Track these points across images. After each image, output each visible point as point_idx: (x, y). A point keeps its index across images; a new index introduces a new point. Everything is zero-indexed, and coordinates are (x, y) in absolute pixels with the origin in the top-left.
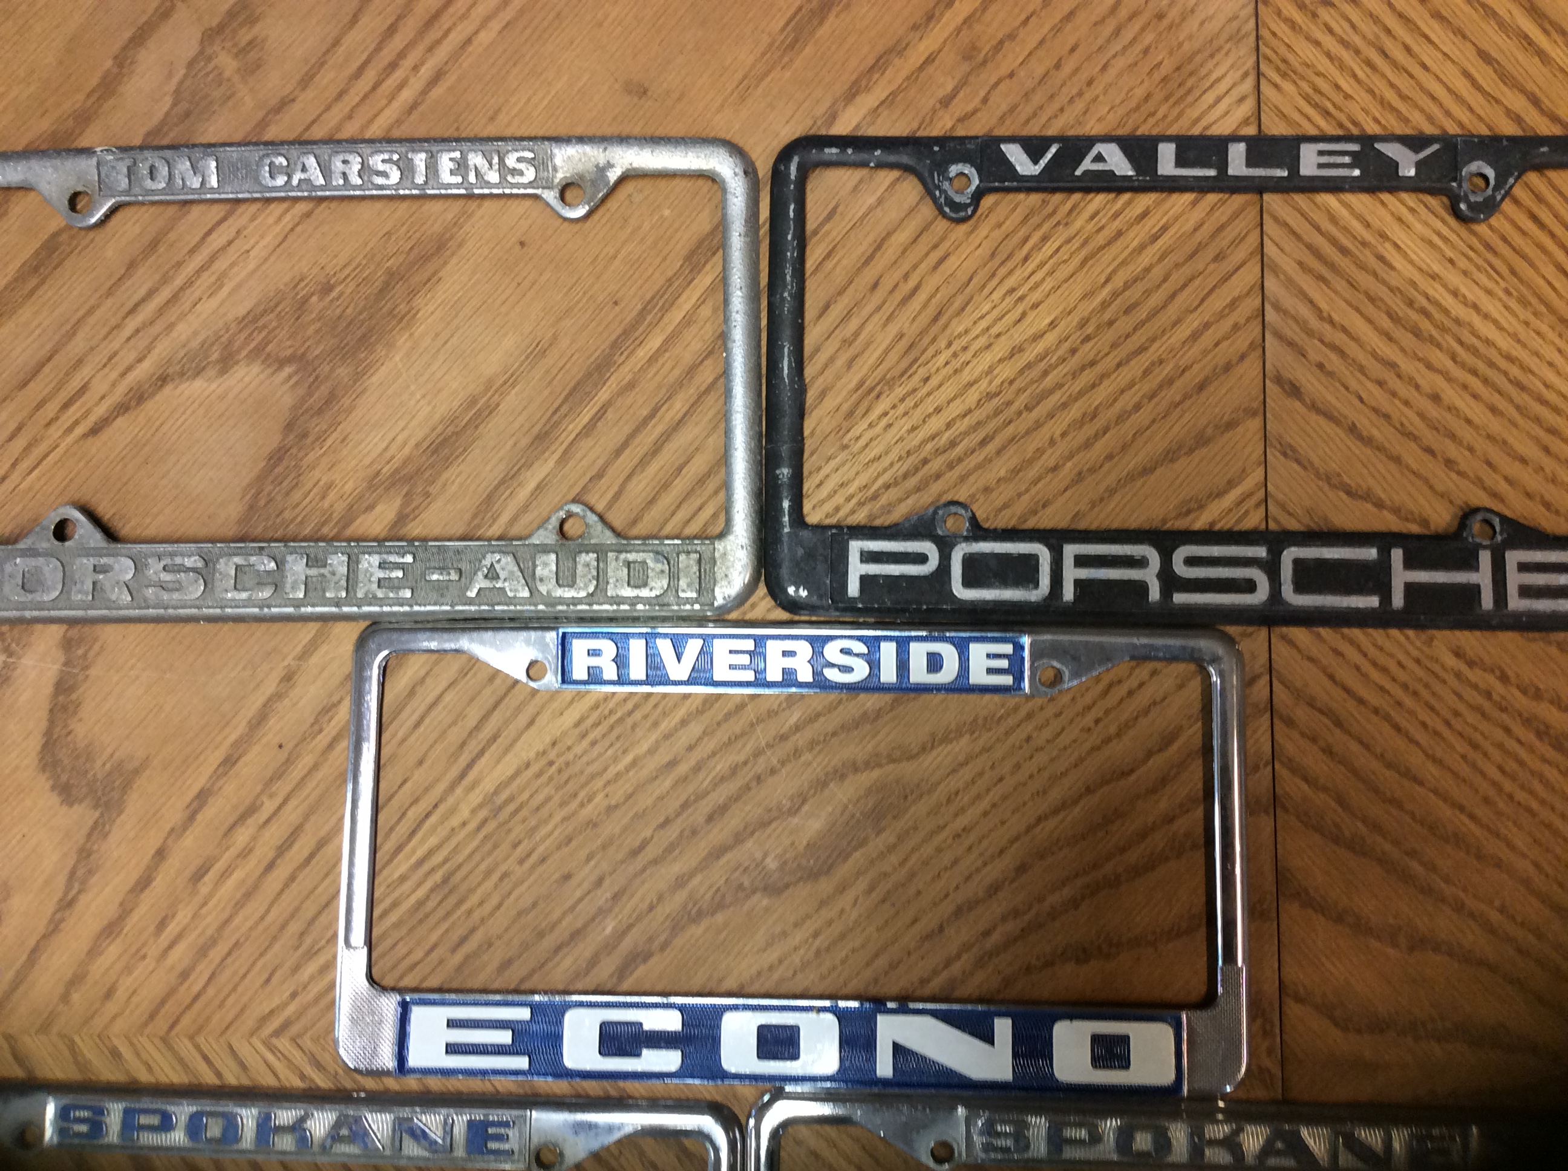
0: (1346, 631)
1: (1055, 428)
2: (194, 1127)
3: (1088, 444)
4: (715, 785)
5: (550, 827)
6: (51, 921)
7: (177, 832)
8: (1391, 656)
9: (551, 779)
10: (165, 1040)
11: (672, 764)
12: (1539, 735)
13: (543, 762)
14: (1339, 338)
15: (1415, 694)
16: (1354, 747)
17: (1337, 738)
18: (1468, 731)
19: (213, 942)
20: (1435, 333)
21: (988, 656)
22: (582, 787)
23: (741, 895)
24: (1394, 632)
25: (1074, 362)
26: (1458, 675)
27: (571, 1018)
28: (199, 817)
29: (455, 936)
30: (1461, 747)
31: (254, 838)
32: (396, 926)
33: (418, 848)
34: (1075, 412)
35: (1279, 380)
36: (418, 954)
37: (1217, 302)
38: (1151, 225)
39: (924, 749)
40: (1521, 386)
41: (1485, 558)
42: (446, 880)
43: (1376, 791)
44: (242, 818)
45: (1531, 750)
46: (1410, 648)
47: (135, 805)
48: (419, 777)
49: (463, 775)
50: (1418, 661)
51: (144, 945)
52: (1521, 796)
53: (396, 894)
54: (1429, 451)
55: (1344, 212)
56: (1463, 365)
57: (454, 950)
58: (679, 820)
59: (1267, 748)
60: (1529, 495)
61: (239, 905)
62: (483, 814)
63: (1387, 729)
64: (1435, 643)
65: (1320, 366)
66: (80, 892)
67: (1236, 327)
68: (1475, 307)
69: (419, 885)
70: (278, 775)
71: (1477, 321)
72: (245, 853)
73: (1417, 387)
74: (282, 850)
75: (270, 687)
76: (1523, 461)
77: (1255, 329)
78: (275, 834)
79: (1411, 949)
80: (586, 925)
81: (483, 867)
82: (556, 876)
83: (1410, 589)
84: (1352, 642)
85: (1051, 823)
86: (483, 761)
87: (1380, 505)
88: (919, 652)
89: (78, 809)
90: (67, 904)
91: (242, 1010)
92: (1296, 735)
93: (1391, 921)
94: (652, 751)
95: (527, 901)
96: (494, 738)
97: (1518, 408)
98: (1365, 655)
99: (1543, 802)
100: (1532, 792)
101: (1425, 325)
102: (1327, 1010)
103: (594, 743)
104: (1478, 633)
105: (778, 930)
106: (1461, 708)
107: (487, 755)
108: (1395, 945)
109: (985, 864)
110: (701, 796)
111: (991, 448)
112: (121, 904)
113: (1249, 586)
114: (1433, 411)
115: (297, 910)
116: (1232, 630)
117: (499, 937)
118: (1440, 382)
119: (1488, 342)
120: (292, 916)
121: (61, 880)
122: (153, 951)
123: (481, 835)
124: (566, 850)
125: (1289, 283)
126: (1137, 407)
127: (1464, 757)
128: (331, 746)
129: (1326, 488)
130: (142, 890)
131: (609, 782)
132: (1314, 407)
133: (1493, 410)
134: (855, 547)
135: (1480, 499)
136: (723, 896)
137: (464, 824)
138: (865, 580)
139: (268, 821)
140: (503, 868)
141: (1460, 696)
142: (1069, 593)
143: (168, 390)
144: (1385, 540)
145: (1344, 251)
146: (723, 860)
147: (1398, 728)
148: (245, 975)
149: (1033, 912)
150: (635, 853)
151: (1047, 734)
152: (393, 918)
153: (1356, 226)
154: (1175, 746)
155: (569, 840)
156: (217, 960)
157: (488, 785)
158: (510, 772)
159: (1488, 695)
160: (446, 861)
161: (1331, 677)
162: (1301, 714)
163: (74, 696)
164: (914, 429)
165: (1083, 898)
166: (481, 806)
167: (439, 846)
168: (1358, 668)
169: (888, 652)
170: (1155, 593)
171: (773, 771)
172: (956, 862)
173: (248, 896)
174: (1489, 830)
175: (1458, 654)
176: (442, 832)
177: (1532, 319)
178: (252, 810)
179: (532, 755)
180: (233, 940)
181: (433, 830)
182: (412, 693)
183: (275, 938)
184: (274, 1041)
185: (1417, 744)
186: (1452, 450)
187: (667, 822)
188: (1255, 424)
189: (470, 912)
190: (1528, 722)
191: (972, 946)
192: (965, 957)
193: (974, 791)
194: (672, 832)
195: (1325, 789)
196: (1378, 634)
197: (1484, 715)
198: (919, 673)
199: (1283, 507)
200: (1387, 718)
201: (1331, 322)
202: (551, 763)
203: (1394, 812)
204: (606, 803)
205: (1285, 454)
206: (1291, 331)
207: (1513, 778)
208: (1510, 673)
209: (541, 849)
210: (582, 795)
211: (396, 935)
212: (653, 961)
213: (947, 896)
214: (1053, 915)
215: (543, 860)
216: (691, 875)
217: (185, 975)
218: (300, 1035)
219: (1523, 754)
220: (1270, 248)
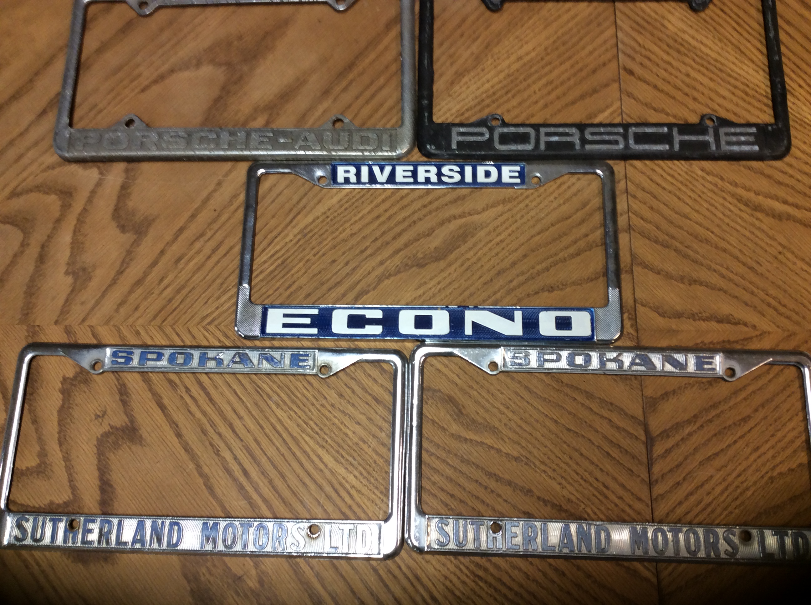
0: (656, 162)
1: (536, 87)
2: (172, 359)
3: (549, 93)
4: (396, 225)
5: (327, 242)
6: (113, 279)
7: (169, 244)
8: (676, 171)
9: (328, 223)
10: (159, 327)
11: (378, 217)
12: (738, 200)
13: (324, 216)
14: (648, 54)
15: (686, 185)
16: (662, 206)
17: (655, 204)
18: (709, 199)
19: (183, 287)
20: (686, 52)
21: (510, 171)
22: (341, 226)
23: (407, 267)
24: (676, 162)
25: (543, 63)
26: (703, 178)
27: (335, 314)
28: (180, 238)
29: (286, 285)
30: (706, 205)
31: (203, 246)
32: (262, 280)
33: (272, 250)
34: (543, 81)
35: (625, 69)
36: (270, 292)
37: (600, 40)
38: (572, 13)
39: (484, 210)
40: (721, 70)
41: (711, 131)
42: (283, 263)
43: (671, 222)
44: (197, 239)
45: (735, 206)
46: (683, 168)
47: (152, 233)
48: (273, 222)
49: (291, 221)
50: (686, 173)
51: (153, 288)
52: (732, 224)
53: (262, 268)
54: (687, 95)
55: (648, 10)
56: (697, 63)
57: (286, 290)
58: (381, 239)
59: (626, 207)
60: (727, 110)
61: (195, 273)
62: (299, 237)
63: (675, 199)
64: (694, 166)
65: (641, 64)
66: (126, 268)
67: (607, 50)
68: (702, 43)
69: (272, 265)
70: (214, 221)
71: (702, 48)
72: (199, 252)
73: (680, 72)
74: (214, 251)
75: (211, 188)
76: (724, 98)
77: (615, 50)
78: (212, 244)
79: (690, 285)
80: (341, 281)
81: (299, 257)
82: (330, 261)
83: (682, 143)
84: (659, 166)
85: (537, 238)
86: (299, 217)
87: (667, 114)
88: (481, 170)
89: (128, 235)
90: (120, 272)
91: (195, 315)
92: (637, 202)
93: (681, 273)
94: (369, 212)
95: (316, 271)
96: (304, 207)
97: (721, 79)
98: (665, 171)
99: (742, 226)
100: (736, 222)
101: (682, 49)
102: (656, 309)
103: (346, 209)
104: (710, 162)
105: (423, 281)
106: (705, 190)
107: (301, 214)
108: (683, 283)
109: (510, 254)
110: (390, 229)
111: (510, 95)
112: (144, 272)
113: (616, 142)
114: (687, 80)
115: (220, 274)
116: (610, 162)
117: (305, 285)
118: (689, 69)
119: (707, 55)
120: (218, 277)
121: (119, 263)
122: (156, 292)
123: (298, 245)
124: (333, 251)
125: (627, 34)
126: (569, 79)
127: (708, 209)
128: (236, 210)
129: (646, 108)
130: (154, 267)
131: (352, 224)
132: (639, 79)
133: (711, 79)
134: (455, 130)
135: (707, 111)
136: (400, 268)
137: (291, 241)
138: (459, 143)
139: (209, 239)
140: (307, 258)
141: (704, 186)
142: (542, 146)
143: (174, 76)
144: (670, 126)
145: (648, 22)
146: (400, 254)
147: (679, 199)
148: (196, 301)
149: (530, 273)
150: (362, 252)
151: (534, 203)
152: (260, 277)
153: (653, 14)
154: (588, 207)
155: (335, 247)
156: (185, 294)
157: (301, 226)
158: (310, 221)
159: (716, 185)
160: (283, 255)
161: (651, 180)
162: (640, 194)
163: (129, 191)
164: (478, 88)
165: (551, 266)
166: (298, 234)
167: (280, 250)
168: (662, 176)
169: (468, 170)
170: (578, 147)
171: (420, 219)
172: (497, 254)
173: (199, 269)
174: (720, 238)
175: (703, 170)
176: (282, 244)
177: (724, 47)
178: (202, 235)
179: (320, 214)
180: (192, 287)
181: (278, 243)
182: (270, 189)
183: (210, 286)
184: (207, 326)
185: (688, 205)
186: (695, 94)
187: (376, 239)
188: (616, 85)
189: (293, 275)
190: (733, 195)
191: (505, 286)
192: (502, 291)
193: (504, 227)
194: (379, 243)
195: (650, 222)
196: (669, 163)
197: (714, 193)
198: (481, 178)
199: (629, 116)
200: (675, 195)
201: (644, 48)
202: (328, 217)
203: (679, 230)
204: (350, 233)
205: (629, 96)
206: (629, 51)
207: (728, 217)
208: (724, 177)
209: (323, 250)
210: (340, 229)
211: (262, 284)
212: (369, 294)
213: (494, 267)
214: (538, 274)
215: (324, 255)
216: (386, 260)
217: (170, 301)
218: (220, 324)
219: (732, 208)
220: (619, 22)
